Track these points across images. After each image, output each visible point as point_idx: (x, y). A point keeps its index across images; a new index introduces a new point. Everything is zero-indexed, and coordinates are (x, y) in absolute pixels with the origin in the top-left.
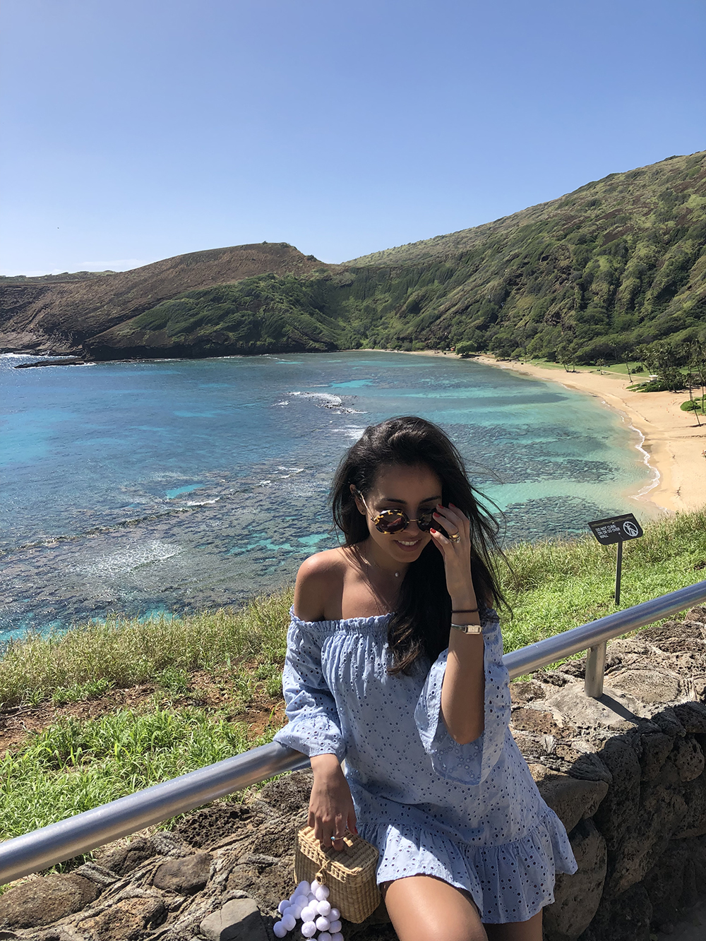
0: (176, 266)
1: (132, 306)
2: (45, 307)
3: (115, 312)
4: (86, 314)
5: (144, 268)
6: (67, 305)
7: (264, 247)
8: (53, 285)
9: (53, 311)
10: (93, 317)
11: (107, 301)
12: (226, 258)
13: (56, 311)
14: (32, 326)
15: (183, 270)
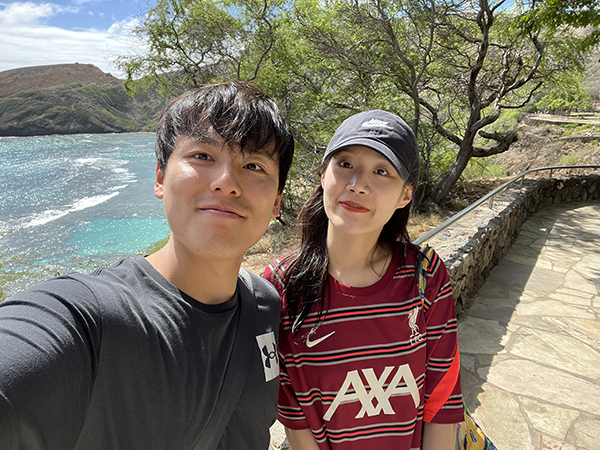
0: (11, 76)
7: (76, 66)
15: (17, 78)
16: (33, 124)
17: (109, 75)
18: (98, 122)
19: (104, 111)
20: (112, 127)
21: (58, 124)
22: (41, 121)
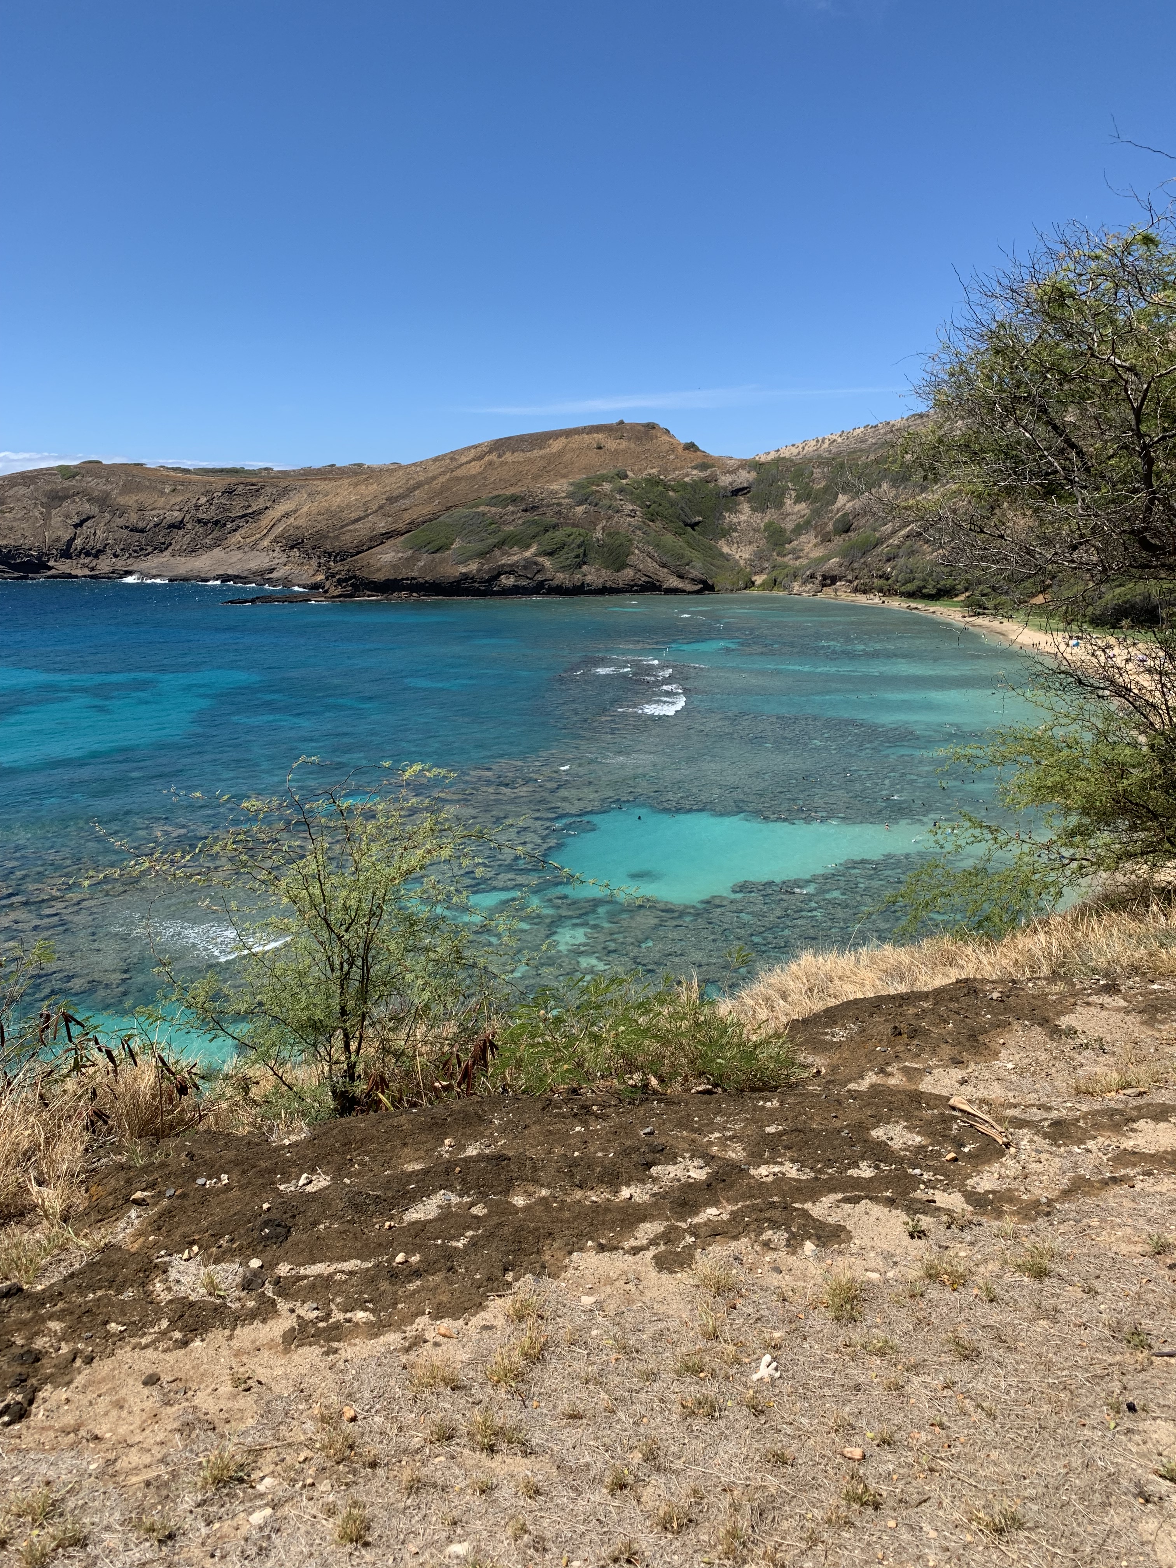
0: (480, 458)
1: (407, 517)
2: (287, 515)
3: (382, 525)
4: (343, 527)
5: (436, 460)
6: (319, 514)
7: (618, 429)
8: (303, 483)
9: (299, 522)
10: (350, 531)
11: (375, 508)
12: (556, 445)
13: (301, 522)
14: (266, 543)
15: (491, 463)
16: (510, 571)
17: (691, 447)
18: (651, 566)
19: (669, 538)
20: (681, 577)
21: (563, 569)
22: (529, 564)
